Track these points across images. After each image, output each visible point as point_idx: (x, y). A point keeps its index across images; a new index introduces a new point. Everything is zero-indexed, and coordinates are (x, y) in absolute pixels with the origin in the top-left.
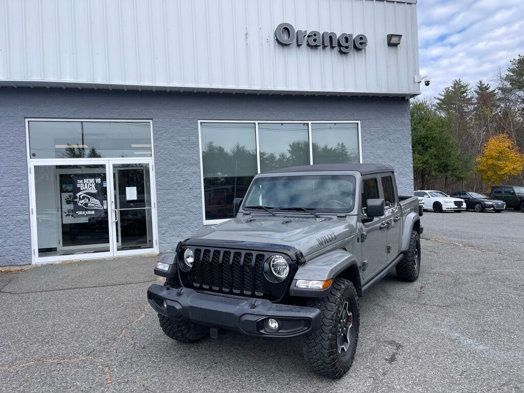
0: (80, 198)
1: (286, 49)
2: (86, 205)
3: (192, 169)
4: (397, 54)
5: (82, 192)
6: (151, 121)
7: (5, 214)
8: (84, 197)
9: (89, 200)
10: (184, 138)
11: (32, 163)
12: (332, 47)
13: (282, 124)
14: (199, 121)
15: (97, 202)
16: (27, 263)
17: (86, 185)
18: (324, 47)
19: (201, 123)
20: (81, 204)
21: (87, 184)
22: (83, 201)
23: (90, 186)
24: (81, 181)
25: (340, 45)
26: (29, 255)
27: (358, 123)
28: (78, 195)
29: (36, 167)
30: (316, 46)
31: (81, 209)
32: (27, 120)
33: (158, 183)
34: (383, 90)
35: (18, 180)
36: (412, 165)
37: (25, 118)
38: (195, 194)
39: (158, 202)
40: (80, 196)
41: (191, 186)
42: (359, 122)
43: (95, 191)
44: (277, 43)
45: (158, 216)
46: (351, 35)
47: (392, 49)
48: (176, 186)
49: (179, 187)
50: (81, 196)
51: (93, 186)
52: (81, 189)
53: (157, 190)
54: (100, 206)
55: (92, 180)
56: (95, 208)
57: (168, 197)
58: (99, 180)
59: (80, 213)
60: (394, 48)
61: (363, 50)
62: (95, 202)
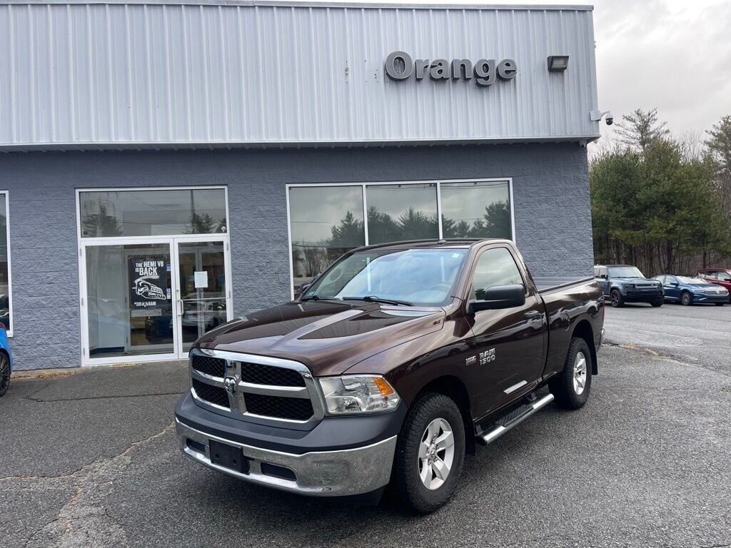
0: (138, 285)
1: (401, 85)
2: (146, 294)
3: (278, 248)
4: (563, 82)
5: (141, 278)
6: (226, 187)
7: (50, 305)
8: (143, 285)
9: (150, 288)
10: (268, 208)
11: (84, 243)
12: (466, 80)
13: (400, 185)
14: (287, 186)
15: (159, 290)
16: (75, 365)
17: (146, 269)
18: (455, 80)
19: (290, 188)
20: (140, 292)
21: (148, 268)
22: (142, 289)
23: (151, 271)
24: (140, 265)
25: (476, 76)
26: (77, 355)
27: (509, 181)
28: (136, 282)
29: (88, 248)
30: (443, 80)
31: (140, 299)
32: (77, 191)
33: (234, 267)
34: (543, 134)
35: (67, 264)
36: (592, 239)
37: (75, 188)
38: (282, 280)
39: (234, 290)
40: (138, 283)
41: (276, 269)
42: (510, 179)
43: (156, 277)
44: (388, 79)
45: (234, 309)
46: (493, 62)
47: (556, 78)
48: (257, 270)
49: (261, 271)
50: (140, 283)
51: (155, 270)
52: (141, 274)
53: (233, 274)
54: (163, 295)
55: (153, 264)
56: (157, 298)
57: (247, 284)
58: (161, 264)
59: (139, 304)
60: (560, 75)
61: (512, 81)
62: (156, 290)
